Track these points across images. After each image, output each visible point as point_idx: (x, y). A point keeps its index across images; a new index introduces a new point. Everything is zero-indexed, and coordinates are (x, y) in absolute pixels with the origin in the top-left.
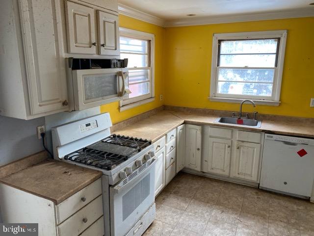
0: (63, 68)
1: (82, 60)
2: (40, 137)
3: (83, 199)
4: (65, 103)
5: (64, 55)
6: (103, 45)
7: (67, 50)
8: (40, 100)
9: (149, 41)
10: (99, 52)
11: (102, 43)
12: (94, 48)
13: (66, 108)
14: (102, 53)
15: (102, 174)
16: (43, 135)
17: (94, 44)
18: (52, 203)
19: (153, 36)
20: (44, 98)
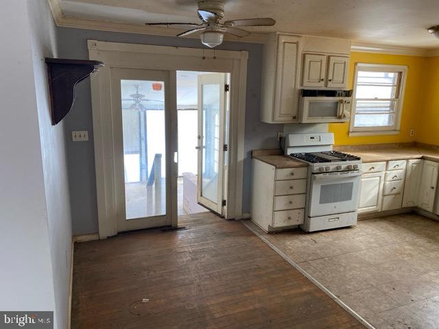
0: (297, 96)
1: (310, 90)
2: (279, 139)
3: (292, 174)
4: (294, 118)
5: (299, 87)
6: (330, 80)
7: (302, 85)
8: (280, 114)
9: (400, 73)
10: (326, 86)
11: (330, 78)
12: (323, 83)
13: (295, 121)
14: (329, 86)
15: (309, 165)
16: (281, 138)
17: (322, 80)
18: (274, 167)
19: (406, 67)
20: (282, 113)
